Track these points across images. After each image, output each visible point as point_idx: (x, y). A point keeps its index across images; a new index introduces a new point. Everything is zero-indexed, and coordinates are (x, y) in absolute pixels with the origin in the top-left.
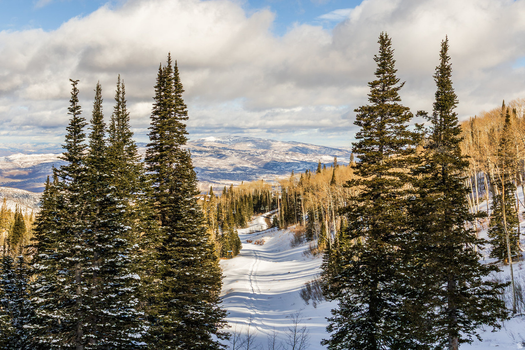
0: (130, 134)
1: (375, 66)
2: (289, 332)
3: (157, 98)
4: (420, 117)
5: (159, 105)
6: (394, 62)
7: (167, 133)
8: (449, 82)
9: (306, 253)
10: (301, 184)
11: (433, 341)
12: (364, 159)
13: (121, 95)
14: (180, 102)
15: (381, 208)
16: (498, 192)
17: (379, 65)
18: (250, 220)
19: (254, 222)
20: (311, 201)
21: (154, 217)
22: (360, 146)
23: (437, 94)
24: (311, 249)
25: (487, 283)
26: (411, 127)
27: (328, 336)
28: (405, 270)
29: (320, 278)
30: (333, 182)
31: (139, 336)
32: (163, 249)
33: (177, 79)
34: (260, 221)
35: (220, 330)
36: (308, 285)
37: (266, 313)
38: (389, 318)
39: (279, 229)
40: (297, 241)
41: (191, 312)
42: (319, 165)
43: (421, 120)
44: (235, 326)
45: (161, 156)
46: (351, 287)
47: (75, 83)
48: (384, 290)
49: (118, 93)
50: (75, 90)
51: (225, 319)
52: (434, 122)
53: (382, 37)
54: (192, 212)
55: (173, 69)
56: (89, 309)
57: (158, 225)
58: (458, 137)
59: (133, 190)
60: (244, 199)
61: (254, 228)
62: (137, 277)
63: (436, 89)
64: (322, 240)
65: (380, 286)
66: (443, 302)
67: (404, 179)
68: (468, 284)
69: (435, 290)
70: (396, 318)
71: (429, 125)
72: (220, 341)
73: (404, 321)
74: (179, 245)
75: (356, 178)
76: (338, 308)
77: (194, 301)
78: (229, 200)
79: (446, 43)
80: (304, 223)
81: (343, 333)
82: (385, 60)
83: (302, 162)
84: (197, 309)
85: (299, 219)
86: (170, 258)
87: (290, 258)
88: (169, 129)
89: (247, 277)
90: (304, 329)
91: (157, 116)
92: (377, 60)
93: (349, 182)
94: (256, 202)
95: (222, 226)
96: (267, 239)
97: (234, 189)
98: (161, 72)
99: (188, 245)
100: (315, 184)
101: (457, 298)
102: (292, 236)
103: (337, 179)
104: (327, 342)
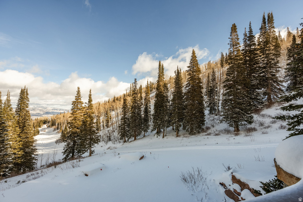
0: (11, 105)
2: (53, 152)
3: (20, 96)
5: (20, 98)
6: (80, 92)
7: (23, 105)
8: (91, 97)
9: (56, 133)
10: (56, 117)
11: (87, 149)
12: (73, 112)
14: (28, 98)
15: (77, 122)
16: (97, 118)
18: (42, 126)
19: (43, 126)
20: (59, 121)
21: (17, 127)
22: (73, 109)
23: (89, 99)
24: (58, 132)
25: (97, 136)
26: (83, 105)
27: (64, 151)
28: (81, 135)
29: (60, 138)
30: (64, 117)
31: (11, 159)
32: (19, 135)
33: (27, 92)
34: (45, 126)
35: (35, 154)
36: (57, 140)
37: (46, 148)
38: (77, 145)
39: (50, 127)
40: (55, 130)
41: (27, 150)
42: (61, 113)
43: (86, 104)
44: (39, 152)
45: (20, 111)
46: (69, 139)
48: (77, 139)
49: (8, 94)
51: (36, 151)
52: (88, 105)
53: (78, 87)
54: (29, 125)
55: (26, 90)
57: (18, 129)
58: (92, 108)
59: (11, 120)
60: (41, 121)
61: (43, 128)
62: (11, 143)
63: (89, 98)
64: (61, 129)
65: (76, 138)
66: (89, 140)
67: (81, 116)
68: (93, 136)
69: (87, 138)
70: (79, 145)
71: (87, 105)
72: (35, 156)
73: (81, 145)
74: (24, 133)
76: (66, 144)
77: (28, 147)
78: (37, 121)
79: (91, 90)
80: (56, 126)
81: (67, 150)
82: (78, 92)
83: (56, 112)
84: (29, 149)
85: (55, 125)
86: (21, 137)
87: (52, 134)
88: (23, 104)
89: (41, 140)
90: (57, 150)
91: (20, 101)
93: (70, 117)
94: (44, 122)
95: (34, 128)
96: (47, 130)
97: (38, 118)
98: (22, 90)
99: (27, 133)
100: (59, 117)
101: (91, 139)
102: (53, 129)
103: (65, 116)
104: (63, 152)
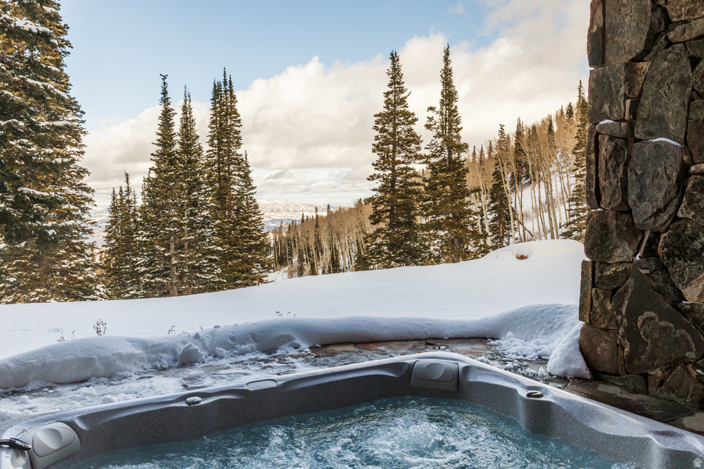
0: (196, 137)
1: (388, 80)
3: (213, 109)
4: (430, 112)
5: (215, 115)
6: (402, 75)
8: (451, 82)
13: (188, 102)
14: (235, 112)
17: (391, 78)
22: (378, 146)
23: (443, 92)
33: (231, 91)
47: (165, 78)
50: (165, 83)
53: (392, 54)
56: (186, 273)
63: (442, 87)
71: (437, 117)
75: (377, 172)
79: (448, 49)
82: (395, 74)
91: (214, 126)
92: (389, 74)
93: (371, 176)
